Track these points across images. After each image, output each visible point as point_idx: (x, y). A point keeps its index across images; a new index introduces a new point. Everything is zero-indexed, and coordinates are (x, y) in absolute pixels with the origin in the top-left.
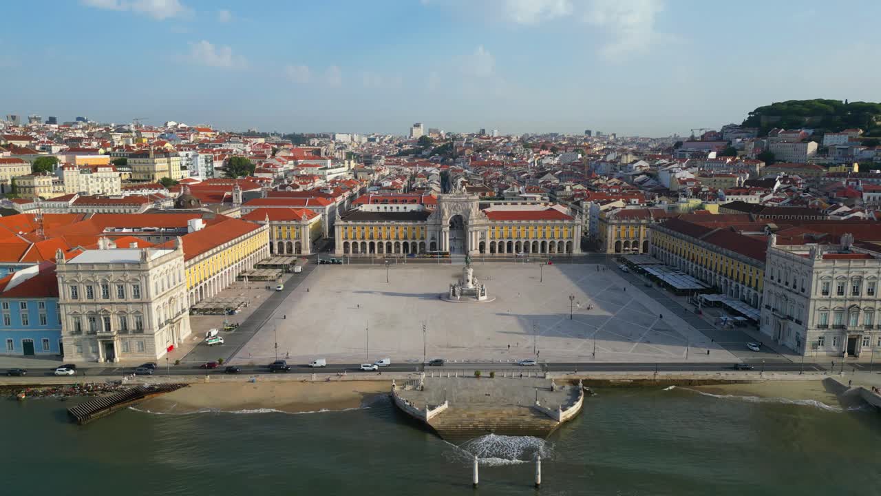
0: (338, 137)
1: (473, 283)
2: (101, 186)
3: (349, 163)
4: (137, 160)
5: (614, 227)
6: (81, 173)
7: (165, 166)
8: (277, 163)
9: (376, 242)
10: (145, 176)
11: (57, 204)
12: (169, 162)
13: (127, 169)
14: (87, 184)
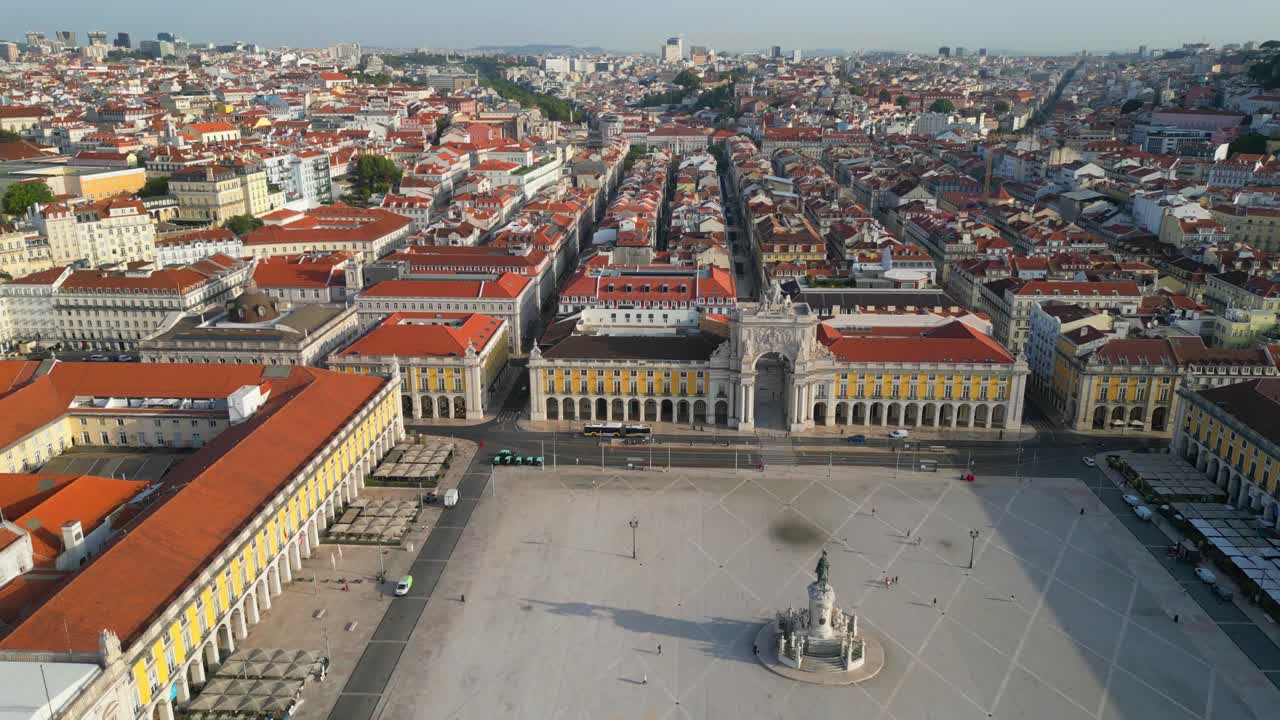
0: (550, 64)
1: (833, 625)
2: (117, 241)
3: (564, 151)
4: (186, 185)
5: (1095, 380)
6: (79, 220)
7: (238, 192)
8: (441, 163)
9: (610, 400)
10: (201, 213)
11: (32, 288)
12: (244, 184)
13: (169, 202)
14: (92, 239)
